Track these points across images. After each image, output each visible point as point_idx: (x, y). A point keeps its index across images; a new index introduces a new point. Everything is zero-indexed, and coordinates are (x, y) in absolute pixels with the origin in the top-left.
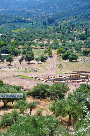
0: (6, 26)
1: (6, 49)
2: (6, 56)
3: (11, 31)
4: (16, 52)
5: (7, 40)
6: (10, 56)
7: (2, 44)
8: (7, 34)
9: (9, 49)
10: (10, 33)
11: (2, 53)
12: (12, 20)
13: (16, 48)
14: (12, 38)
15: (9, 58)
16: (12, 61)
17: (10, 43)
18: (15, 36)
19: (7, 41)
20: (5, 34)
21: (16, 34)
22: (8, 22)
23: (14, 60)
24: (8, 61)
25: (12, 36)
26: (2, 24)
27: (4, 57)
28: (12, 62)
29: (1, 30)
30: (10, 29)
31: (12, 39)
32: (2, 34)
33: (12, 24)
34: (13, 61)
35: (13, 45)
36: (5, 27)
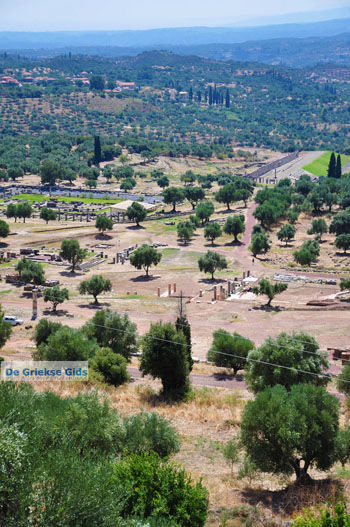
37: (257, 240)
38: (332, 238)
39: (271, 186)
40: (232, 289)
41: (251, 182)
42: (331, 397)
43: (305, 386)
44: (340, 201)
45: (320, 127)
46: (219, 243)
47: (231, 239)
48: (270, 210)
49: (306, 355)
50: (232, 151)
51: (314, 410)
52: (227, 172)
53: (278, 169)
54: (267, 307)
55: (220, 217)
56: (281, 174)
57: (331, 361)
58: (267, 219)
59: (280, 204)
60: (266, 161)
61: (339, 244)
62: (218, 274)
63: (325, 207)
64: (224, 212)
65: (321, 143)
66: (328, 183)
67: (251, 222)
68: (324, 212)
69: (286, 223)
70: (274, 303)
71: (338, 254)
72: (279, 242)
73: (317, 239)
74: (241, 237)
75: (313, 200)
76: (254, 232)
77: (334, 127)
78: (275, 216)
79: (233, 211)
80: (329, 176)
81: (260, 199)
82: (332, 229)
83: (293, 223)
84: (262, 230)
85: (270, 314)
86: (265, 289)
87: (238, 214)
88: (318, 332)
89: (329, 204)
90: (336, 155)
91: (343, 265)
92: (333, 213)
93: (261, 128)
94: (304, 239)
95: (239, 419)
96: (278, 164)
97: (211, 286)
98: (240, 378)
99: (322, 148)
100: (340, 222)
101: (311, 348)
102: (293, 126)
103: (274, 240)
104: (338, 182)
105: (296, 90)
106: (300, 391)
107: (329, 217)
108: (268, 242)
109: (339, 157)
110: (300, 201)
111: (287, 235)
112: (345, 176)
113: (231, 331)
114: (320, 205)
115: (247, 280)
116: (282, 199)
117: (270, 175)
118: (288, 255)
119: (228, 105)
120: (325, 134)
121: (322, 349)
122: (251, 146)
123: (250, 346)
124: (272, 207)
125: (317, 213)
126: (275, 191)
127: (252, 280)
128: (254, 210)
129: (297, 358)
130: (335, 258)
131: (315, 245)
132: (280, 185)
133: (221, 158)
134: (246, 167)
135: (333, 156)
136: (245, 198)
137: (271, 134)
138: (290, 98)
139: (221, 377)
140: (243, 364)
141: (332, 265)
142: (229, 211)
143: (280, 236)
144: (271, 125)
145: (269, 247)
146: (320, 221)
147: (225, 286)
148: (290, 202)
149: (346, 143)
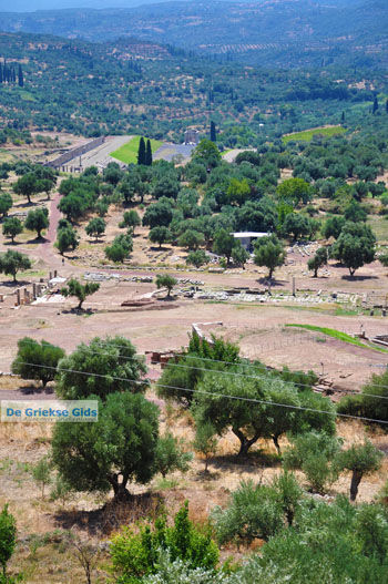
0: (261, 116)
1: (255, 212)
2: (254, 242)
3: (279, 136)
4: (299, 225)
5: (263, 174)
6: (270, 243)
7: (238, 192)
8: (264, 151)
9: (269, 211)
10: (277, 147)
11: (238, 231)
12: (288, 90)
13: (299, 208)
14: (283, 165)
15: (266, 253)
16: (280, 265)
17: (273, 187)
18: (296, 158)
19: (261, 180)
20: (255, 150)
21: (302, 148)
22: (272, 99)
23: (289, 259)
24: (261, 265)
25: (282, 156)
26: (246, 108)
27: (245, 246)
28: (277, 268)
29: (241, 134)
30: (276, 130)
31: (285, 170)
32: (242, 151)
33: (288, 106)
34: (282, 263)
35: (284, 195)
36: (258, 119)
37: (64, 235)
38: (145, 231)
39: (76, 175)
40: (37, 291)
41: (54, 171)
42: (149, 404)
43: (123, 395)
44: (152, 190)
45: (127, 109)
46: (22, 241)
47: (34, 236)
48: (77, 202)
49: (122, 361)
50: (29, 136)
51: (132, 419)
52: (24, 160)
53: (83, 156)
54: (78, 310)
55: (20, 211)
56: (87, 161)
57: (149, 365)
58: (73, 212)
59: (87, 195)
60: (69, 147)
61: (154, 238)
62: (21, 275)
63: (136, 198)
64: (24, 206)
65: (129, 126)
66: (138, 171)
67: (55, 216)
68: (136, 204)
69: (95, 215)
70: (85, 305)
71: (153, 249)
72: (88, 238)
73: (129, 233)
74: (45, 233)
75: (123, 190)
76: (60, 227)
77: (141, 110)
78: (82, 208)
79: (35, 204)
80: (139, 163)
81: (65, 189)
82: (145, 222)
83: (102, 215)
84: (69, 224)
85: (81, 318)
86: (75, 290)
87: (40, 207)
88: (135, 335)
89: (141, 195)
90: (146, 140)
91: (158, 261)
92: (146, 204)
93: (61, 110)
94: (116, 233)
95: (49, 435)
96: (83, 150)
97: (14, 290)
98: (50, 391)
99: (130, 132)
100: (154, 213)
101: (127, 352)
102: (97, 107)
103: (82, 235)
104: (149, 170)
105: (97, 67)
106: (117, 400)
107: (142, 208)
108: (76, 238)
109: (149, 142)
110: (109, 192)
111: (97, 229)
112: (156, 163)
113: (38, 338)
114: (131, 196)
115: (54, 280)
116: (89, 190)
117: (74, 163)
118: (99, 252)
119: (21, 84)
120: (132, 117)
121: (140, 353)
122: (51, 130)
123: (59, 354)
124: (79, 199)
125: (128, 204)
126: (81, 180)
127: (59, 281)
128: (58, 202)
129: (112, 364)
130: (151, 253)
131: (127, 240)
132: (86, 175)
133: (17, 144)
134: (47, 153)
135: (142, 142)
136: (47, 189)
137: (73, 116)
138: (91, 77)
139: (28, 391)
140: (53, 375)
141: (147, 261)
142: (30, 204)
143: (89, 231)
144: (71, 106)
145: (78, 244)
146: (132, 213)
147: (30, 289)
148: (98, 192)
149: (155, 127)
